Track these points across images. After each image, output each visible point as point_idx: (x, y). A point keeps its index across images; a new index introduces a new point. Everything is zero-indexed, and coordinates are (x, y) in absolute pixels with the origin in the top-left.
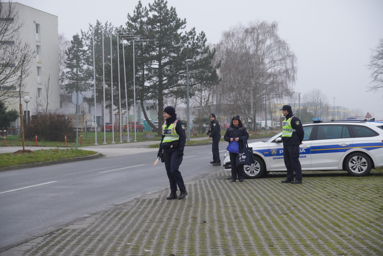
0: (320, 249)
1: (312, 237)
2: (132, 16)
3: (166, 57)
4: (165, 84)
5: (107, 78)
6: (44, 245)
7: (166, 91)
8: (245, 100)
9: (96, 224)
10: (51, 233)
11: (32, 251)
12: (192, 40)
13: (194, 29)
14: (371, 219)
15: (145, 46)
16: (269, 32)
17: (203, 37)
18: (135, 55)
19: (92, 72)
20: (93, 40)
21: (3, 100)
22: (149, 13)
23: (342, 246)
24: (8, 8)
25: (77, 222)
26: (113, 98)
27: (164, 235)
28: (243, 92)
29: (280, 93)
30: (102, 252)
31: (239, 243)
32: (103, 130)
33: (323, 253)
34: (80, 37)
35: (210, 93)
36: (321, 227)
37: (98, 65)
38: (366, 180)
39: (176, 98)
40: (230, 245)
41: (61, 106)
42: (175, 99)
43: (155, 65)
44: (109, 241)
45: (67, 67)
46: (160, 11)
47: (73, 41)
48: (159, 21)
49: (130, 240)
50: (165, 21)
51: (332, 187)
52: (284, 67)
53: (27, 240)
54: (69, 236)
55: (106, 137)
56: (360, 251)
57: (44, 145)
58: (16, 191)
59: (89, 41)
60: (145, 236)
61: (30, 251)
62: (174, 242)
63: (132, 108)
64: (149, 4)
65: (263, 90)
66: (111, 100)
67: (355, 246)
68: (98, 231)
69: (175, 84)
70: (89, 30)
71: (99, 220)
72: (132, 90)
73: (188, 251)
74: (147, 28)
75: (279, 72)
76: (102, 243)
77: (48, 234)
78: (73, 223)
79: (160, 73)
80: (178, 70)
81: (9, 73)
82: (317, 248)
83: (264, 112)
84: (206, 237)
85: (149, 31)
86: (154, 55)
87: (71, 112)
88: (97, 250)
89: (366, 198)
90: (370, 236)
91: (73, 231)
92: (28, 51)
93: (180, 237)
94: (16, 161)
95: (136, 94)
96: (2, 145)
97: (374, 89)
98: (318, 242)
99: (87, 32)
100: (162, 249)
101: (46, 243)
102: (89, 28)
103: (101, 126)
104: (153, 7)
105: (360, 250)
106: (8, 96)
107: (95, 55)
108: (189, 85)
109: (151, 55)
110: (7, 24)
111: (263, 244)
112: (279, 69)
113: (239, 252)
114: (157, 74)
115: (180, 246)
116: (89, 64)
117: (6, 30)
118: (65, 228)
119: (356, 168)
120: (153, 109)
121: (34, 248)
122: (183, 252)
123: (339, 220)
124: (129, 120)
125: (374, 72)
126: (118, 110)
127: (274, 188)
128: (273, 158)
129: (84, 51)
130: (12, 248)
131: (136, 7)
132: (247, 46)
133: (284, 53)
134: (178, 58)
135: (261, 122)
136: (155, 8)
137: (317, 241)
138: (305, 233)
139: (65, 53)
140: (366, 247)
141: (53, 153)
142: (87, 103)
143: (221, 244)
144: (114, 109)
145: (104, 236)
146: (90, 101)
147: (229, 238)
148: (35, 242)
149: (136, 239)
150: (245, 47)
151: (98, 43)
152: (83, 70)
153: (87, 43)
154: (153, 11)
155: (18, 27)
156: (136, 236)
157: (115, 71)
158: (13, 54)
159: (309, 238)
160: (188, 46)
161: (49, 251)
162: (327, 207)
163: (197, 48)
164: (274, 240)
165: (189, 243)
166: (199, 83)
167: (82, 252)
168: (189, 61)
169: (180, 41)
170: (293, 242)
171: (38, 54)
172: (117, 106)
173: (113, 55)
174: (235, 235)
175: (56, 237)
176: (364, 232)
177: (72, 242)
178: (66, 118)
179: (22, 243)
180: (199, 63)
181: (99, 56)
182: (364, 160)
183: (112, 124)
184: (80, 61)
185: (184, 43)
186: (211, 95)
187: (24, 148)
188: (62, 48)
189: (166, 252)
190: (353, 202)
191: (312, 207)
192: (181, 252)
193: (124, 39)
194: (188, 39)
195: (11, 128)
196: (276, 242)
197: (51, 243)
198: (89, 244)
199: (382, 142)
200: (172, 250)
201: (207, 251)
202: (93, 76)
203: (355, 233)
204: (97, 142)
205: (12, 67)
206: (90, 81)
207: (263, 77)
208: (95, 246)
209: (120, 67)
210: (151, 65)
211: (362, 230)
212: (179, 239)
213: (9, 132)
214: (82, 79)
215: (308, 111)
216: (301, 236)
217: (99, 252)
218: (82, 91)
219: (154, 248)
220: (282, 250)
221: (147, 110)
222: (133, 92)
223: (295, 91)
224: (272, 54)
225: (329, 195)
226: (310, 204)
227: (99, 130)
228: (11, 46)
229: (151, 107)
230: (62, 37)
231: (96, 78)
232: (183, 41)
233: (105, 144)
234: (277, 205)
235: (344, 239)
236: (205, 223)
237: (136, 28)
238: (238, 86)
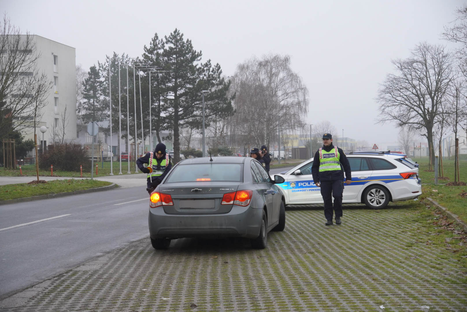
0: (355, 297)
1: (344, 281)
2: (148, 48)
3: (181, 89)
4: (181, 115)
5: (123, 109)
6: (52, 290)
7: (181, 122)
8: (259, 131)
9: (109, 264)
10: (60, 275)
11: (37, 298)
12: (208, 72)
13: (210, 61)
14: (401, 258)
15: (161, 77)
16: (282, 65)
17: (218, 69)
18: (151, 86)
19: (108, 103)
20: (110, 71)
21: (20, 130)
22: (165, 45)
23: (378, 293)
24: (26, 40)
25: (89, 262)
26: (129, 128)
27: (183, 279)
28: (257, 123)
29: (293, 124)
30: (115, 300)
31: (266, 290)
32: (118, 160)
33: (359, 302)
34: (97, 68)
35: (224, 123)
36: (350, 268)
37: (115, 96)
38: (385, 213)
39: (192, 129)
40: (256, 292)
41: (78, 136)
42: (190, 129)
43: (171, 96)
44: (123, 286)
45: (84, 98)
46: (176, 43)
47: (90, 72)
48: (175, 53)
49: (146, 285)
50: (181, 53)
51: (353, 221)
52: (296, 100)
53: (33, 284)
54: (79, 279)
55: (122, 167)
56: (398, 299)
57: (60, 175)
58: (26, 225)
59: (106, 72)
60: (162, 280)
61: (35, 298)
62: (195, 287)
63: (148, 138)
64: (166, 37)
65: (276, 121)
66: (127, 130)
67: (391, 292)
68: (111, 273)
69: (191, 115)
70: (106, 61)
71: (113, 260)
72: (148, 121)
73: (210, 300)
74: (163, 59)
75: (292, 104)
76: (115, 288)
77: (57, 277)
78: (85, 263)
79: (175, 103)
80: (193, 101)
81: (26, 103)
82: (351, 295)
83: (276, 143)
84: (230, 282)
85: (165, 62)
86: (170, 86)
87: (88, 141)
88: (109, 298)
89: (389, 233)
90: (404, 280)
91: (84, 273)
92: (45, 82)
93: (201, 281)
94: (30, 192)
95: (152, 124)
96: (18, 175)
97: (382, 122)
98: (351, 288)
99: (104, 63)
100: (181, 297)
101: (54, 288)
102: (106, 60)
103: (117, 155)
104: (169, 39)
105: (398, 297)
106: (25, 126)
107: (111, 86)
108: (205, 116)
109: (167, 86)
110: (24, 55)
111: (293, 291)
112: (291, 101)
113: (267, 300)
114: (173, 105)
115: (202, 293)
116: (105, 95)
117: (23, 61)
118: (76, 270)
119: (374, 200)
120: (169, 139)
121: (40, 295)
122: (206, 301)
123: (368, 260)
124: (145, 150)
125: (382, 105)
126: (134, 140)
127: (295, 223)
128: (292, 191)
129: (101, 82)
130: (16, 293)
131: (152, 39)
132: (261, 78)
133: (297, 86)
134: (193, 89)
135: (274, 153)
136: (171, 40)
137: (350, 286)
138: (335, 277)
139: (82, 84)
140: (403, 293)
141: (67, 184)
142: (103, 133)
143: (246, 290)
144: (130, 139)
145: (117, 280)
146: (106, 131)
147: (254, 282)
148: (42, 286)
149: (152, 284)
150: (258, 79)
151: (114, 74)
152: (100, 101)
153: (104, 75)
154: (169, 43)
155: (35, 58)
156: (153, 280)
157: (132, 102)
158: (30, 85)
159: (341, 283)
160: (203, 78)
161: (55, 299)
162: (352, 244)
163: (212, 79)
164: (304, 285)
165: (211, 289)
166: (214, 114)
167: (92, 299)
168: (204, 93)
169: (195, 72)
170: (324, 288)
171: (55, 84)
172: (133, 136)
173: (129, 86)
174: (261, 279)
175: (66, 281)
176: (397, 275)
177: (82, 287)
178: (83, 148)
179: (27, 288)
180: (215, 94)
181: (115, 87)
182: (382, 193)
183: (128, 153)
184: (96, 91)
185: (200, 74)
186: (226, 126)
187: (38, 178)
188: (79, 79)
189: (186, 300)
190: (377, 238)
191: (336, 244)
192: (203, 300)
193: (140, 71)
194: (204, 71)
195: (27, 157)
196: (306, 288)
197: (59, 288)
198: (101, 289)
199: (399, 175)
200: (193, 298)
201: (232, 299)
202: (109, 107)
203: (388, 276)
204: (113, 172)
205: (29, 98)
206: (107, 112)
207: (276, 109)
208: (108, 293)
209: (136, 97)
210: (167, 96)
211: (394, 272)
212: (200, 283)
213: (26, 162)
214: (99, 110)
215: (318, 142)
216: (332, 280)
217: (112, 300)
218: (98, 121)
219: (173, 296)
220: (314, 298)
221: (163, 140)
222: (149, 123)
223: (307, 123)
224: (285, 87)
225: (352, 231)
226: (334, 240)
227: (115, 159)
228: (28, 77)
229: (167, 138)
230: (79, 68)
231: (112, 109)
232: (199, 73)
233: (121, 175)
234: (301, 242)
235: (378, 284)
236: (227, 264)
237: (152, 60)
238: (251, 118)
